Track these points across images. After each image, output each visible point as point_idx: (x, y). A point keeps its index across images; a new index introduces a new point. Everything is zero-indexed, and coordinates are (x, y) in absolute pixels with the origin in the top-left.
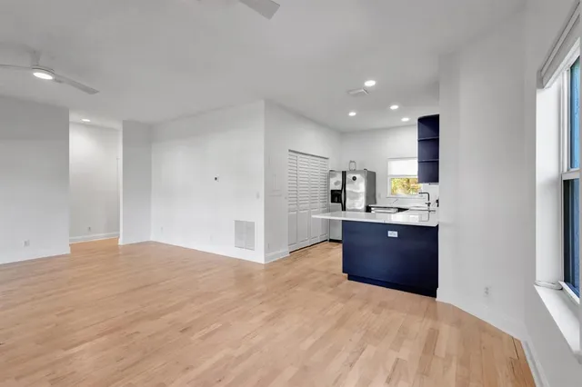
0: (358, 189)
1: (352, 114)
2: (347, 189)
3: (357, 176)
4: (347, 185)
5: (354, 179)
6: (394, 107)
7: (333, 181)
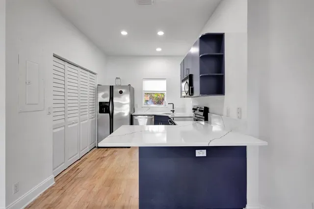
0: (124, 101)
1: (124, 33)
2: (115, 101)
3: (124, 91)
4: (114, 98)
5: (121, 92)
6: (161, 33)
7: (100, 95)
